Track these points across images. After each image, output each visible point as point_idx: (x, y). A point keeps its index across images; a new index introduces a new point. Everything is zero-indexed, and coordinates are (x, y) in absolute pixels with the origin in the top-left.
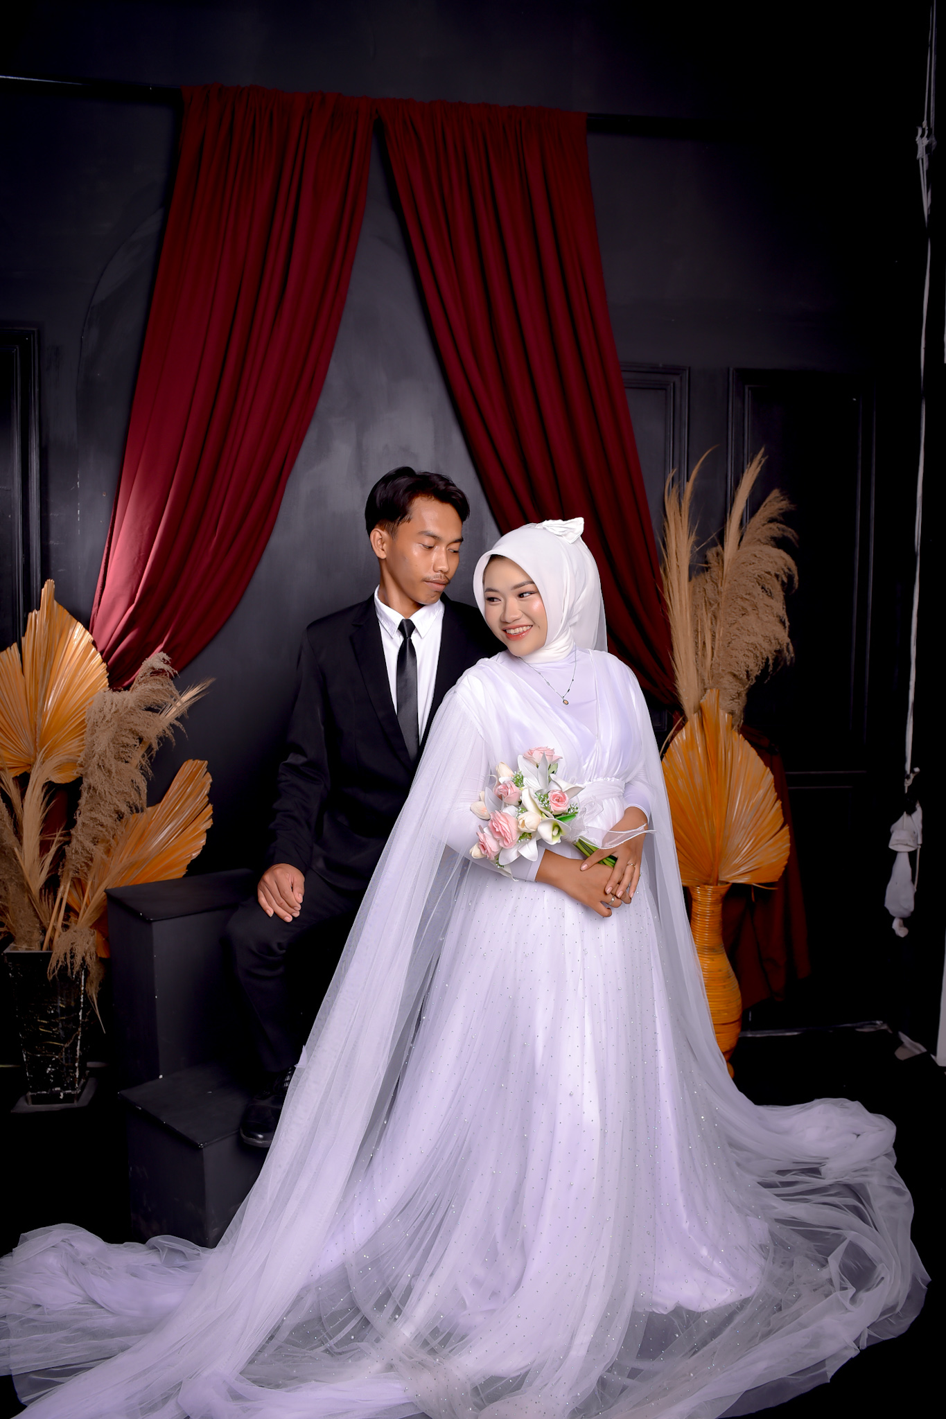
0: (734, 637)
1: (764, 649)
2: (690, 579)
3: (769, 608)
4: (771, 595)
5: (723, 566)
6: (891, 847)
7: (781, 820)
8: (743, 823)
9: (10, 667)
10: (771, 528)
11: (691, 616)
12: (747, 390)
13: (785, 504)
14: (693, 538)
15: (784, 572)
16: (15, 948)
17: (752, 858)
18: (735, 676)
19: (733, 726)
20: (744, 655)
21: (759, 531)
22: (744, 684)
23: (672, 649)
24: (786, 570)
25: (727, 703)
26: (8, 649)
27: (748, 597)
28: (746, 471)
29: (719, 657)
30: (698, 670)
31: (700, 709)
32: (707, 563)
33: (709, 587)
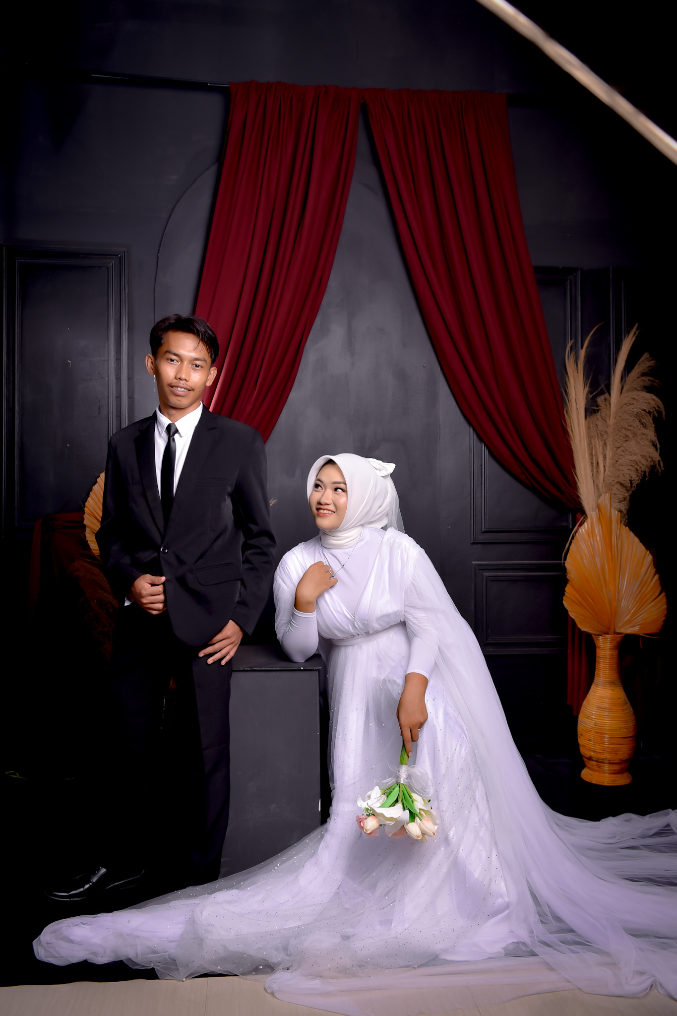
0: (621, 457)
1: (643, 464)
2: (586, 417)
3: (645, 436)
4: (644, 425)
5: (610, 408)
7: (659, 588)
10: (643, 380)
11: (587, 444)
12: (623, 283)
13: (652, 363)
14: (587, 389)
15: (655, 409)
17: (639, 616)
18: (622, 484)
19: (621, 520)
20: (628, 469)
21: (635, 382)
22: (627, 490)
23: (574, 467)
24: (657, 408)
25: (616, 504)
27: (629, 428)
28: (624, 341)
29: (609, 471)
30: (594, 482)
31: (596, 509)
32: (597, 406)
33: (600, 423)
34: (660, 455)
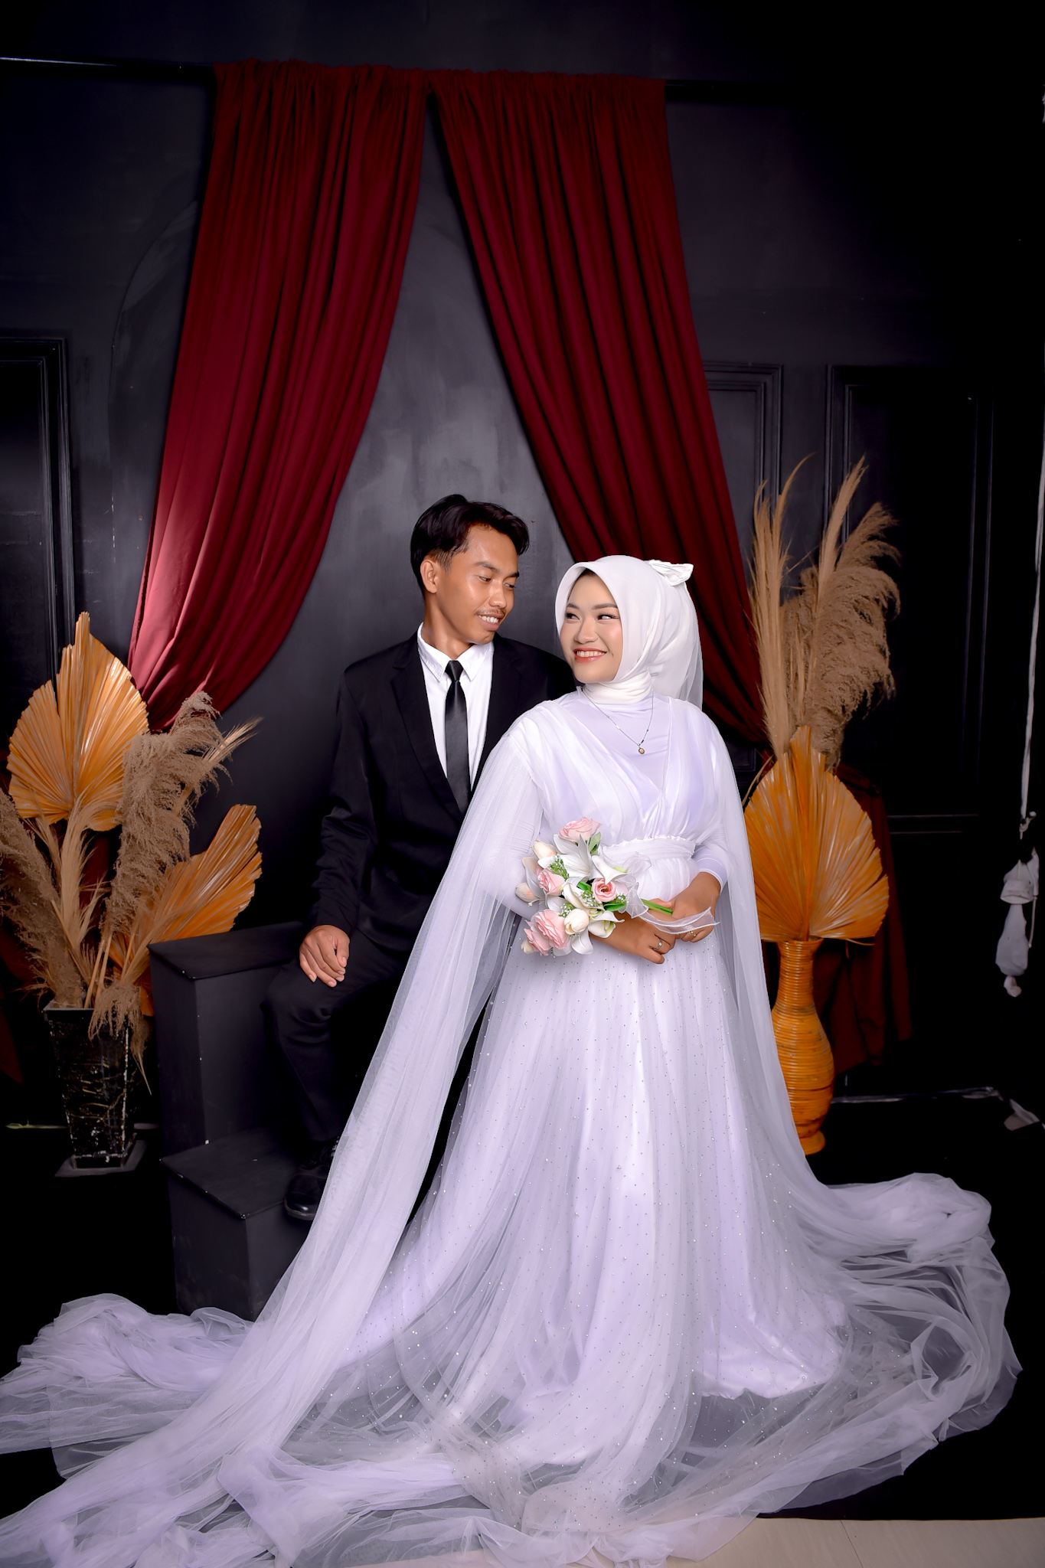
0: (829, 669)
1: (862, 682)
2: (781, 603)
3: (868, 636)
4: (870, 622)
5: (817, 589)
6: (1003, 898)
7: (880, 869)
8: (837, 873)
9: (44, 707)
10: (871, 547)
11: (782, 645)
12: (847, 390)
13: (886, 520)
14: (785, 557)
15: (885, 596)
16: (55, 1005)
17: (847, 911)
18: (829, 711)
19: (826, 766)
20: (839, 688)
21: (858, 550)
22: (840, 721)
23: (760, 680)
24: (887, 595)
25: (820, 741)
26: (42, 687)
27: (844, 624)
28: (845, 482)
29: (811, 690)
30: (789, 705)
31: (789, 749)
32: (800, 585)
33: (803, 612)
34: (891, 667)
